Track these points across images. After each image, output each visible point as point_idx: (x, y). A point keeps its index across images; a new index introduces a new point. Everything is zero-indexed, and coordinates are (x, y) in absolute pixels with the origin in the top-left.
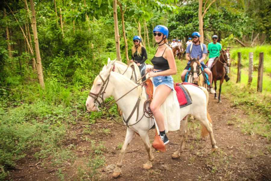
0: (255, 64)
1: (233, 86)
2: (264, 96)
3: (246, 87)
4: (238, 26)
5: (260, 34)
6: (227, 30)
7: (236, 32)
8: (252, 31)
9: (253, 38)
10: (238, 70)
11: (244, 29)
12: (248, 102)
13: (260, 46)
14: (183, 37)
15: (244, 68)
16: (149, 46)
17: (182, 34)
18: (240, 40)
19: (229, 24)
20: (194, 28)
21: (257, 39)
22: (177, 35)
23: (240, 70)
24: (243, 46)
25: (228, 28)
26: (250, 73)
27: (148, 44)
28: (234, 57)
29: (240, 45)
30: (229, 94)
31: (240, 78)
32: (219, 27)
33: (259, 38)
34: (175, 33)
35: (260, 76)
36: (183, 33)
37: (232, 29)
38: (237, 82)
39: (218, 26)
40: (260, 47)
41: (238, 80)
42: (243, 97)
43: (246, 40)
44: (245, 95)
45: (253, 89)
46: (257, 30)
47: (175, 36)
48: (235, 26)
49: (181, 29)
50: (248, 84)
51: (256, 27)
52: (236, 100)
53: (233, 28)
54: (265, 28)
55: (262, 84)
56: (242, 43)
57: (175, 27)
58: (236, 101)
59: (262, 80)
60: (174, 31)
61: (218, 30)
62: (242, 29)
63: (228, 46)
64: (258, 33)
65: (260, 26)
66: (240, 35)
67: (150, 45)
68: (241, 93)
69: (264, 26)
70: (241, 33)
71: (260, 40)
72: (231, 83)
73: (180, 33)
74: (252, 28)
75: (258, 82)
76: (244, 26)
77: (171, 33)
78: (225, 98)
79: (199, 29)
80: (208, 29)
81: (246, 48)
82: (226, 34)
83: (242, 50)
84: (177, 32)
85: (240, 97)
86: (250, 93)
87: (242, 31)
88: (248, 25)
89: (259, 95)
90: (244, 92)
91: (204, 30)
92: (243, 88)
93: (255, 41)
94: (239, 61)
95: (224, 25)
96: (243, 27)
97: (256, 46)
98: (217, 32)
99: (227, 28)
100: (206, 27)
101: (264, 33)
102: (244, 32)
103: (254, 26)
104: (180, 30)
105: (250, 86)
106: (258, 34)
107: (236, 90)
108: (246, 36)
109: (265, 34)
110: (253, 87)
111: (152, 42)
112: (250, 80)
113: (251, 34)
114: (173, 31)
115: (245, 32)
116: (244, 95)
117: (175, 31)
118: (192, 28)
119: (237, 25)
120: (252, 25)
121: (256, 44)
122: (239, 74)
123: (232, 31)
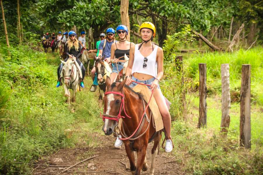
0: (236, 89)
1: (191, 135)
2: (255, 156)
3: (218, 136)
4: (201, 7)
5: (245, 24)
6: (180, 15)
7: (197, 21)
8: (229, 17)
9: (234, 32)
10: (201, 101)
11: (214, 13)
12: (223, 170)
13: (246, 49)
14: (87, 26)
15: (214, 96)
16: (8, 43)
17: (85, 21)
18: (206, 37)
19: (183, 4)
20: (111, 9)
21: (241, 34)
22: (73, 23)
23: (204, 99)
24: (212, 49)
25: (182, 12)
26: (226, 108)
27: (5, 38)
28: (194, 74)
29: (206, 46)
30: (183, 153)
31: (205, 117)
32: (163, 8)
33: (244, 32)
34: (70, 18)
35: (246, 113)
36: (88, 18)
37: (189, 14)
38: (199, 126)
39: (161, 7)
40: (246, 53)
41: (202, 122)
42: (213, 158)
43: (218, 37)
44: (217, 154)
45: (232, 141)
46: (240, 17)
47: (68, 24)
48: (197, 7)
49: (81, 8)
50: (222, 132)
51: (239, 10)
52: (198, 166)
53: (191, 12)
54: (256, 13)
55: (250, 130)
56: (210, 43)
57: (69, 4)
58: (197, 168)
59: (249, 123)
60: (66, 12)
61: (162, 14)
62: (210, 13)
63: (182, 48)
64: (242, 23)
65: (245, 8)
66: (205, 26)
67: (10, 41)
68: (208, 149)
69: (253, 8)
70: (207, 22)
71: (246, 37)
72: (187, 128)
73: (79, 18)
74: (230, 12)
75: (242, 126)
76: (214, 7)
77: (61, 17)
78: (174, 162)
79: (121, 11)
80: (141, 12)
81: (217, 53)
82: (178, 23)
83: (208, 58)
84: (74, 14)
85: (205, 159)
86: (225, 150)
87: (211, 19)
88: (221, 7)
89: (246, 155)
90: (215, 148)
91: (131, 14)
92: (211, 139)
93: (236, 40)
94: (203, 81)
95: (173, 5)
96: (211, 9)
97: (239, 48)
98: (159, 19)
99: (179, 12)
100: (136, 7)
101: (254, 24)
102: (214, 21)
103: (234, 8)
104: (79, 12)
105: (225, 134)
106: (243, 25)
107: (197, 144)
108: (220, 28)
109: (256, 26)
110: (233, 137)
111: (15, 33)
112: (226, 121)
113: (229, 24)
114: (64, 12)
115: (217, 21)
116: (213, 154)
117: (69, 14)
118: (106, 9)
119: (199, 5)
120: (230, 6)
121: (237, 46)
122: (203, 110)
123: (188, 18)
